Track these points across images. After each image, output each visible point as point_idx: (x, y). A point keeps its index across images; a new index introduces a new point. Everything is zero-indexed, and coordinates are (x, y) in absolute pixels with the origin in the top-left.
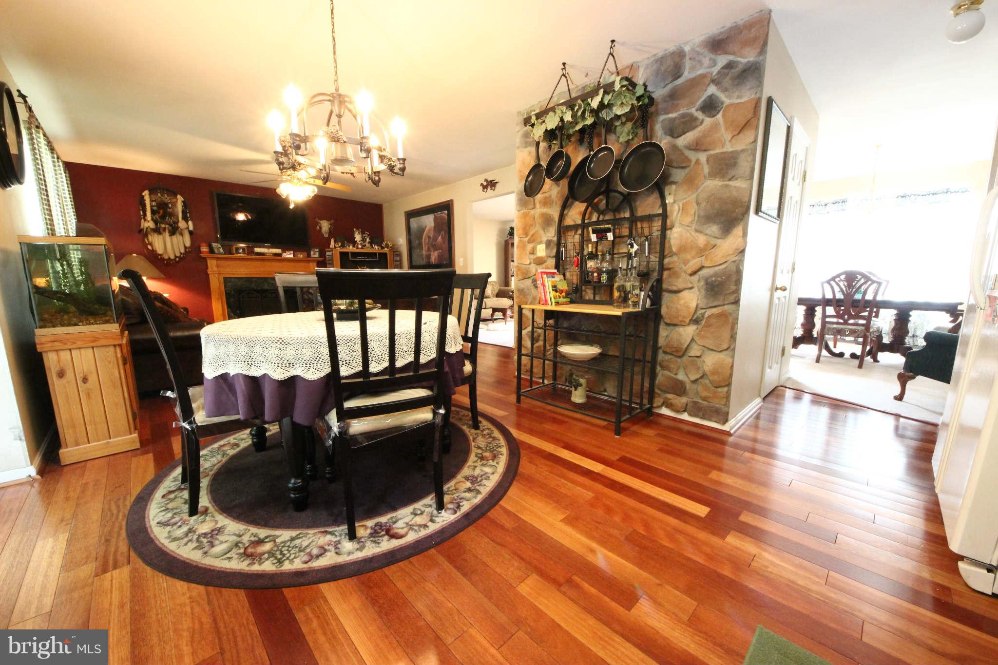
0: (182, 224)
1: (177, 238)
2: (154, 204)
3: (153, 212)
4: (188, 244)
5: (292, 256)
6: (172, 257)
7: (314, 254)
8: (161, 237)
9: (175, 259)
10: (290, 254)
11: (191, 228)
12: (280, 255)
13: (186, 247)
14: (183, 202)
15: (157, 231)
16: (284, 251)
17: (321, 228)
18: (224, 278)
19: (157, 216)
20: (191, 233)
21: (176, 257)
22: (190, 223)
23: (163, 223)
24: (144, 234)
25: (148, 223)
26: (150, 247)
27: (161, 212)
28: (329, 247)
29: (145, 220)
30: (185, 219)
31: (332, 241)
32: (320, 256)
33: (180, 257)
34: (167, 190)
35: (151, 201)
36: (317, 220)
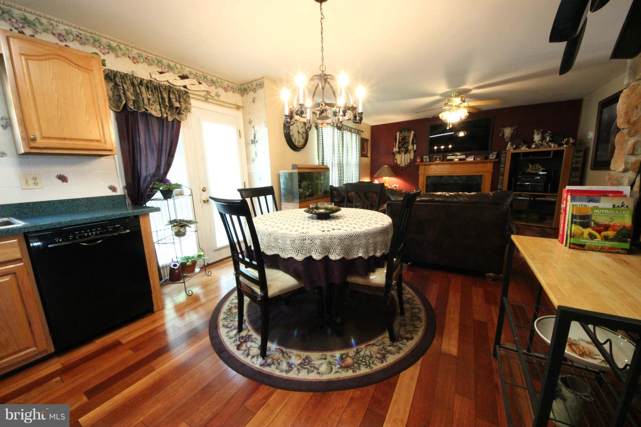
0: (410, 147)
1: (408, 155)
2: (400, 138)
3: (399, 143)
4: (412, 158)
5: (472, 159)
6: (404, 166)
7: (492, 156)
8: (400, 155)
9: (405, 167)
10: (472, 158)
11: (415, 148)
12: (464, 159)
13: (411, 160)
14: (414, 134)
15: (399, 152)
16: (467, 156)
17: (503, 135)
18: (427, 176)
19: (400, 145)
20: (415, 151)
21: (405, 165)
22: (415, 146)
23: (402, 148)
24: (394, 154)
25: (396, 149)
26: (395, 161)
27: (403, 142)
28: (505, 149)
29: (396, 147)
30: (413, 144)
31: (510, 143)
32: (497, 158)
33: (407, 165)
34: (407, 129)
35: (399, 137)
36: (501, 128)
